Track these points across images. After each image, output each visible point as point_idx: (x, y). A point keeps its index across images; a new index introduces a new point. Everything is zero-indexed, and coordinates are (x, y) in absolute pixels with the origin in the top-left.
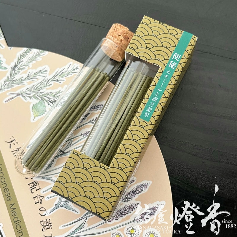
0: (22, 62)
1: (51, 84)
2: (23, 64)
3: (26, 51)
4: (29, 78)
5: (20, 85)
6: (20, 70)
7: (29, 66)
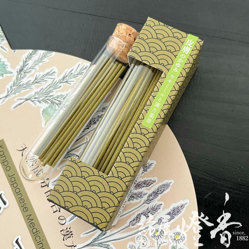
0: (28, 65)
1: (61, 86)
2: (29, 67)
3: (31, 53)
4: (36, 81)
5: (28, 89)
6: (27, 74)
7: (35, 69)
